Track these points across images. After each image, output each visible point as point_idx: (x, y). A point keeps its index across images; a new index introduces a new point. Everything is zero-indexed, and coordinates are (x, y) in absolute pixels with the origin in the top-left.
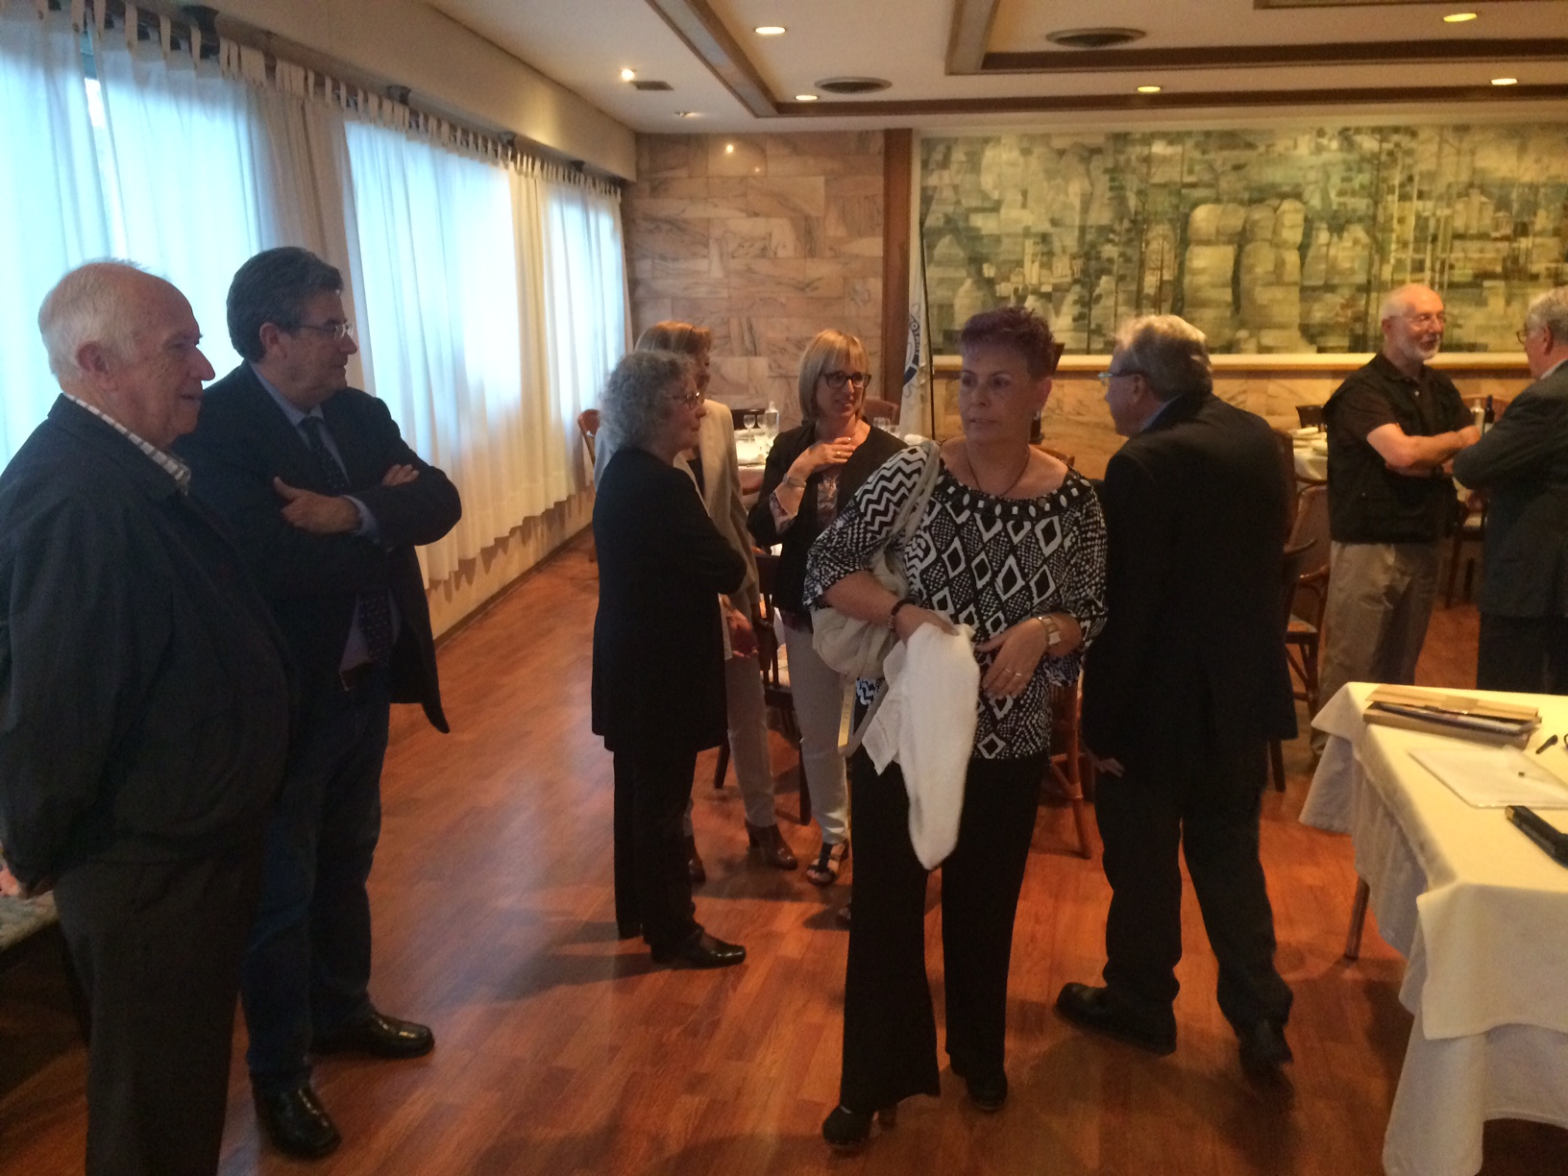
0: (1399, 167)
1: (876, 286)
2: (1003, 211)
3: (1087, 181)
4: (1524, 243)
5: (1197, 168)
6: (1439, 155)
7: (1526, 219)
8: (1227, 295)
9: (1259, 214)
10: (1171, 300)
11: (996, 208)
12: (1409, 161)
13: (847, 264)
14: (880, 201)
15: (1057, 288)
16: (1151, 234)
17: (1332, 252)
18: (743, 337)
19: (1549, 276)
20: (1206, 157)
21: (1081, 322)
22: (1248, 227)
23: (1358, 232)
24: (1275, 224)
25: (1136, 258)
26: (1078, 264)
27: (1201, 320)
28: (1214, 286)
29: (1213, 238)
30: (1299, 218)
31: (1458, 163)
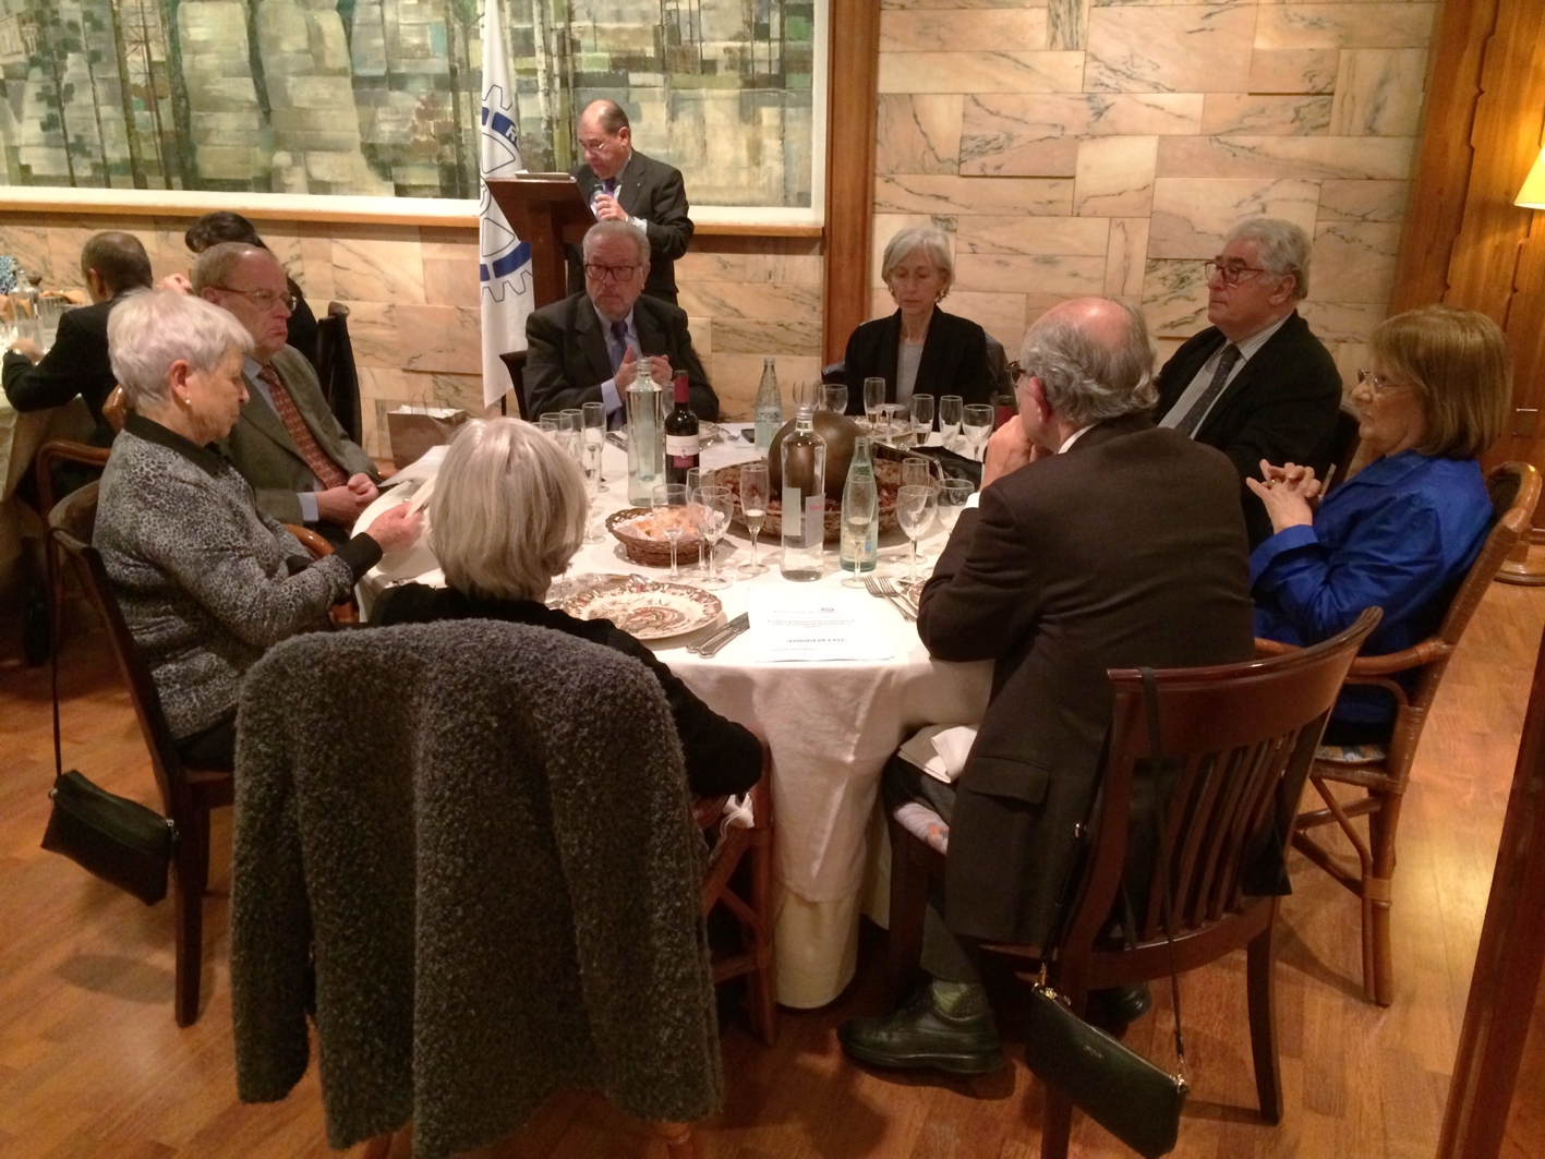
8: (247, 90)
10: (169, 98)
15: (8, 73)
21: (52, 132)
25: (107, 22)
26: (31, 28)
27: (219, 132)
28: (225, 74)
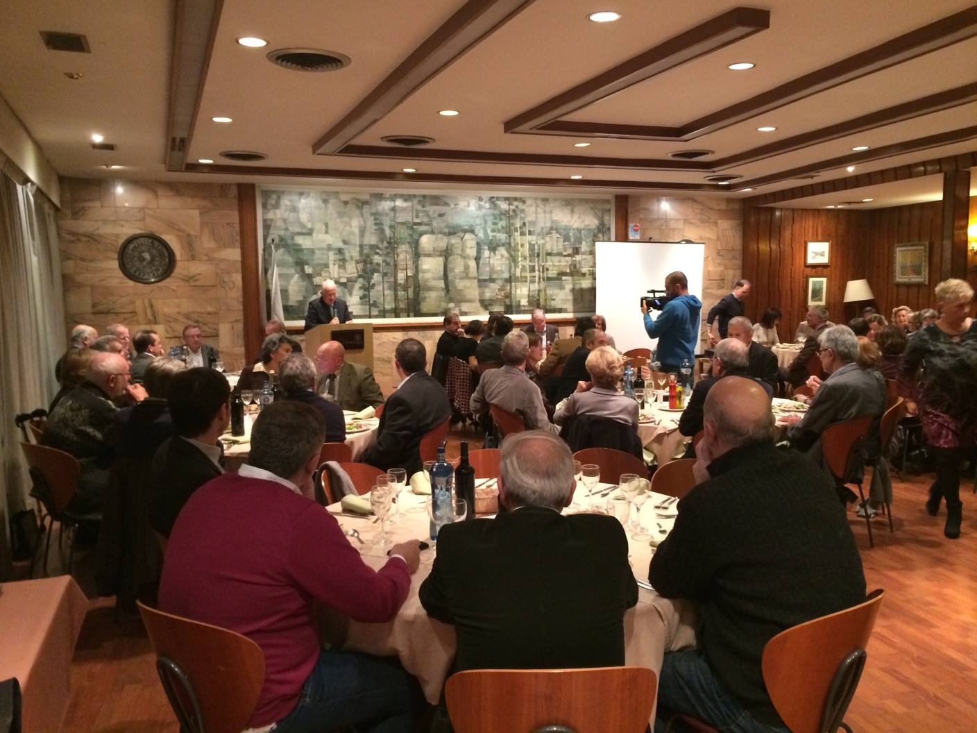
0: (519, 218)
1: (238, 278)
2: (314, 235)
3: (361, 219)
4: (578, 258)
5: (421, 215)
6: (536, 213)
7: (577, 246)
8: (442, 284)
9: (454, 240)
10: (413, 288)
11: (310, 233)
12: (523, 215)
13: (217, 265)
14: (237, 227)
15: (349, 280)
16: (399, 250)
17: (492, 261)
18: (146, 312)
19: (589, 275)
20: (425, 209)
21: (364, 300)
22: (449, 248)
23: (502, 251)
24: (463, 246)
25: (392, 263)
26: (360, 266)
27: (429, 297)
28: (434, 279)
29: (432, 253)
30: (474, 243)
31: (545, 217)
